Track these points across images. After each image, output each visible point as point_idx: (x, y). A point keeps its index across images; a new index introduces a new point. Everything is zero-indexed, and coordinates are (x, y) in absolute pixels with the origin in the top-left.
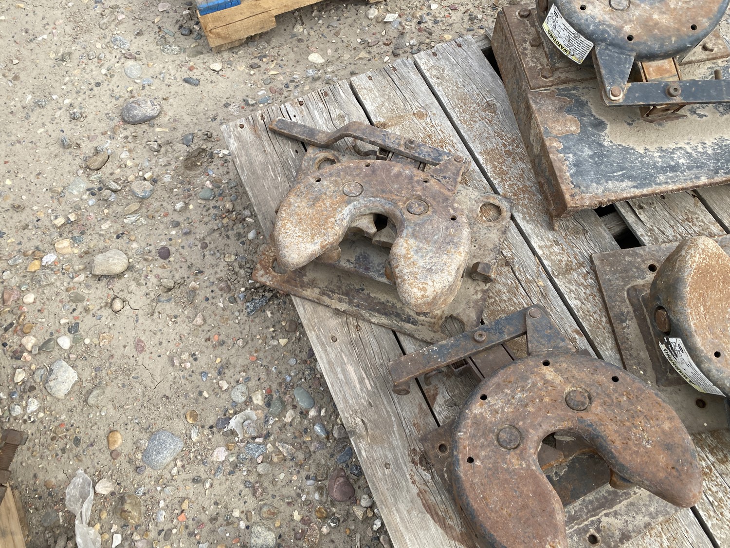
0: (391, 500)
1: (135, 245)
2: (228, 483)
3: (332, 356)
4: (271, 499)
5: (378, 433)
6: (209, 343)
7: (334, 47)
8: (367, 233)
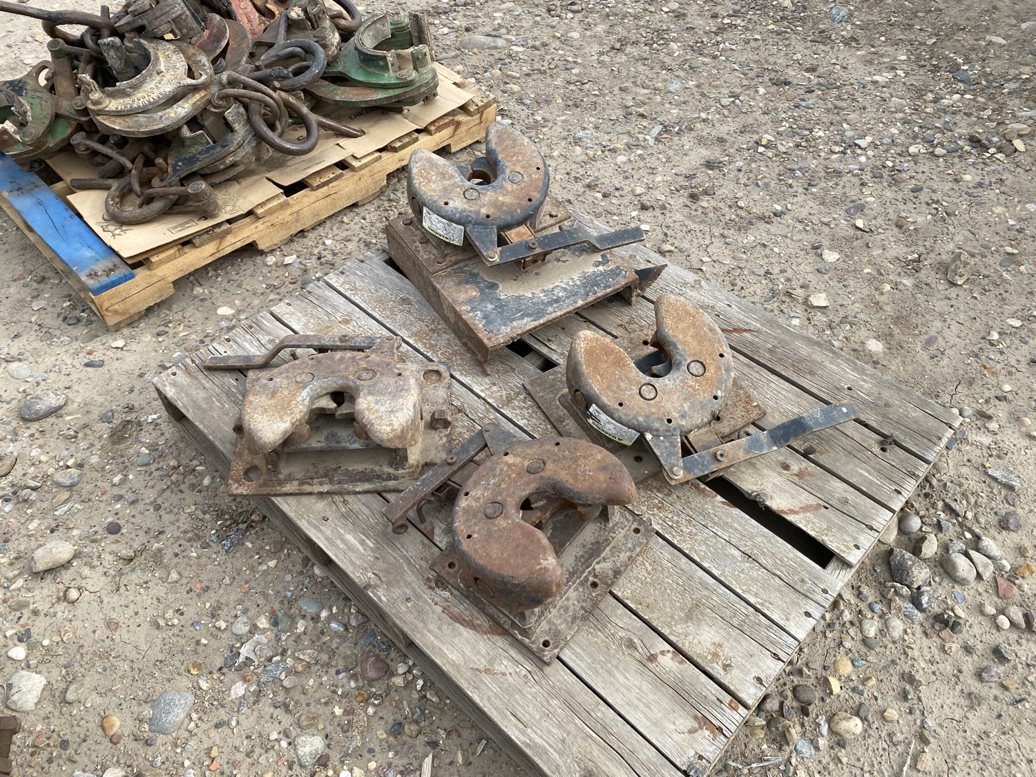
0: (420, 625)
1: (75, 532)
2: (256, 713)
3: (328, 533)
4: (307, 708)
5: (391, 577)
6: (192, 593)
7: (239, 297)
8: (329, 409)
